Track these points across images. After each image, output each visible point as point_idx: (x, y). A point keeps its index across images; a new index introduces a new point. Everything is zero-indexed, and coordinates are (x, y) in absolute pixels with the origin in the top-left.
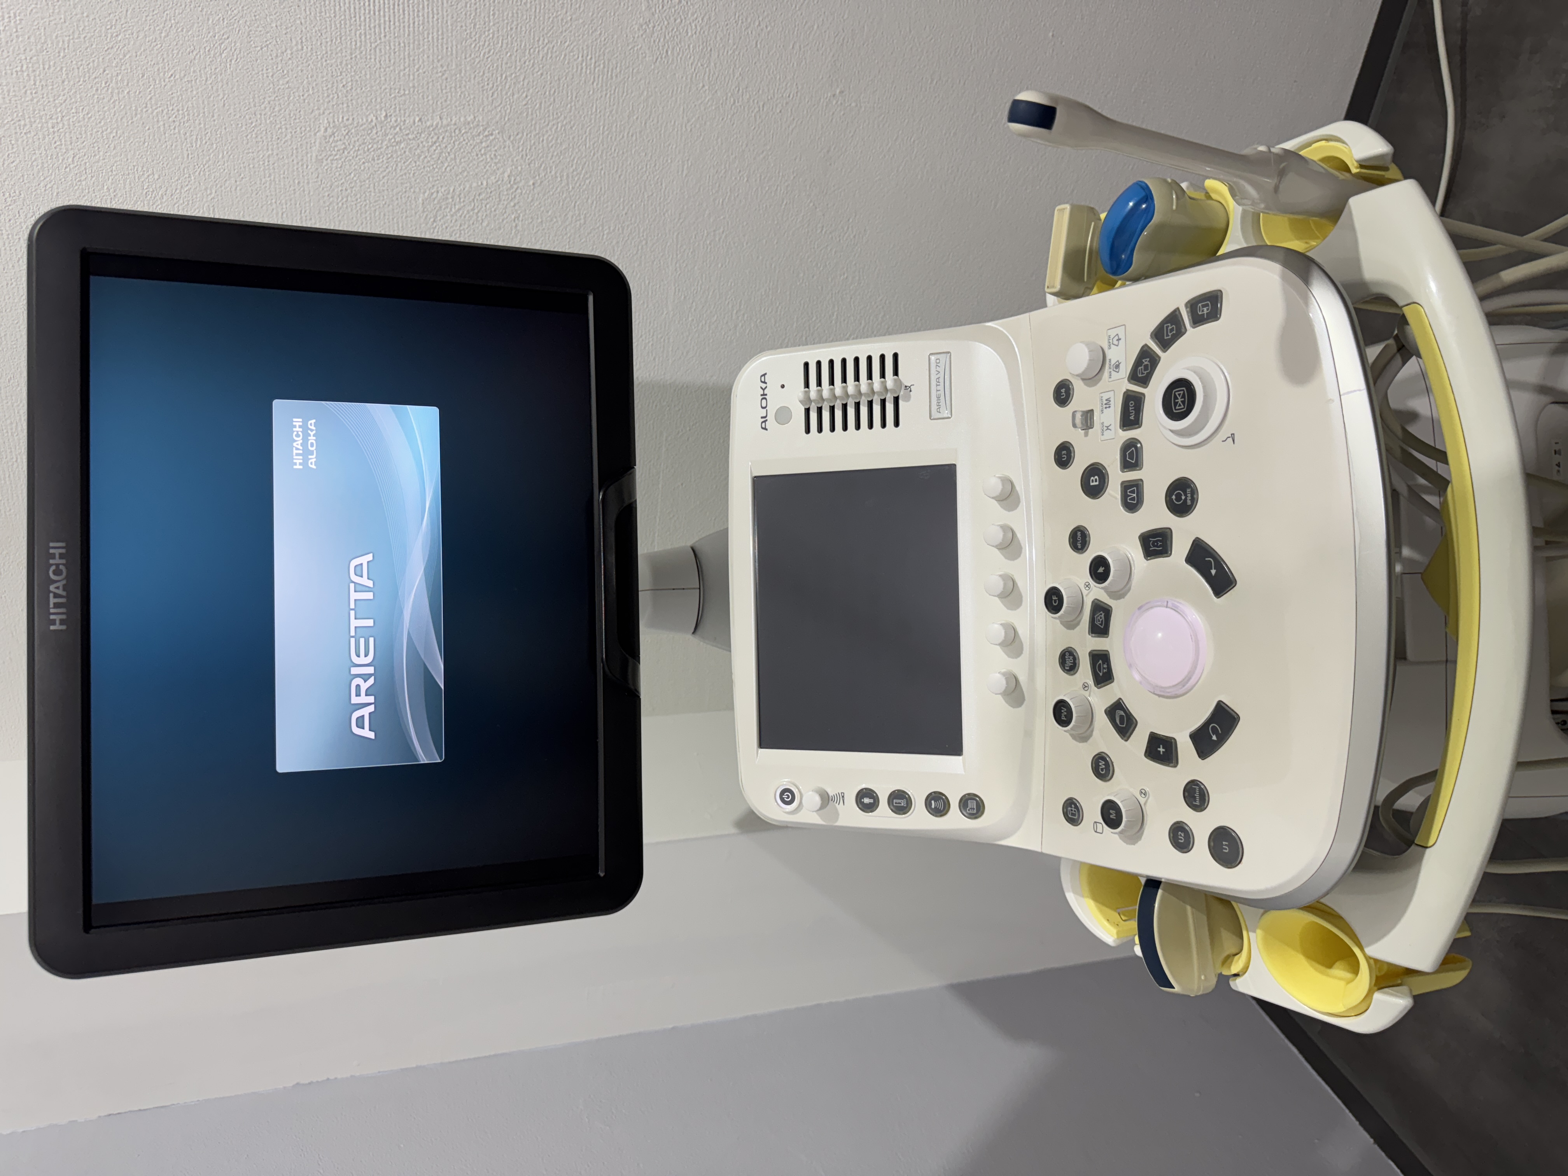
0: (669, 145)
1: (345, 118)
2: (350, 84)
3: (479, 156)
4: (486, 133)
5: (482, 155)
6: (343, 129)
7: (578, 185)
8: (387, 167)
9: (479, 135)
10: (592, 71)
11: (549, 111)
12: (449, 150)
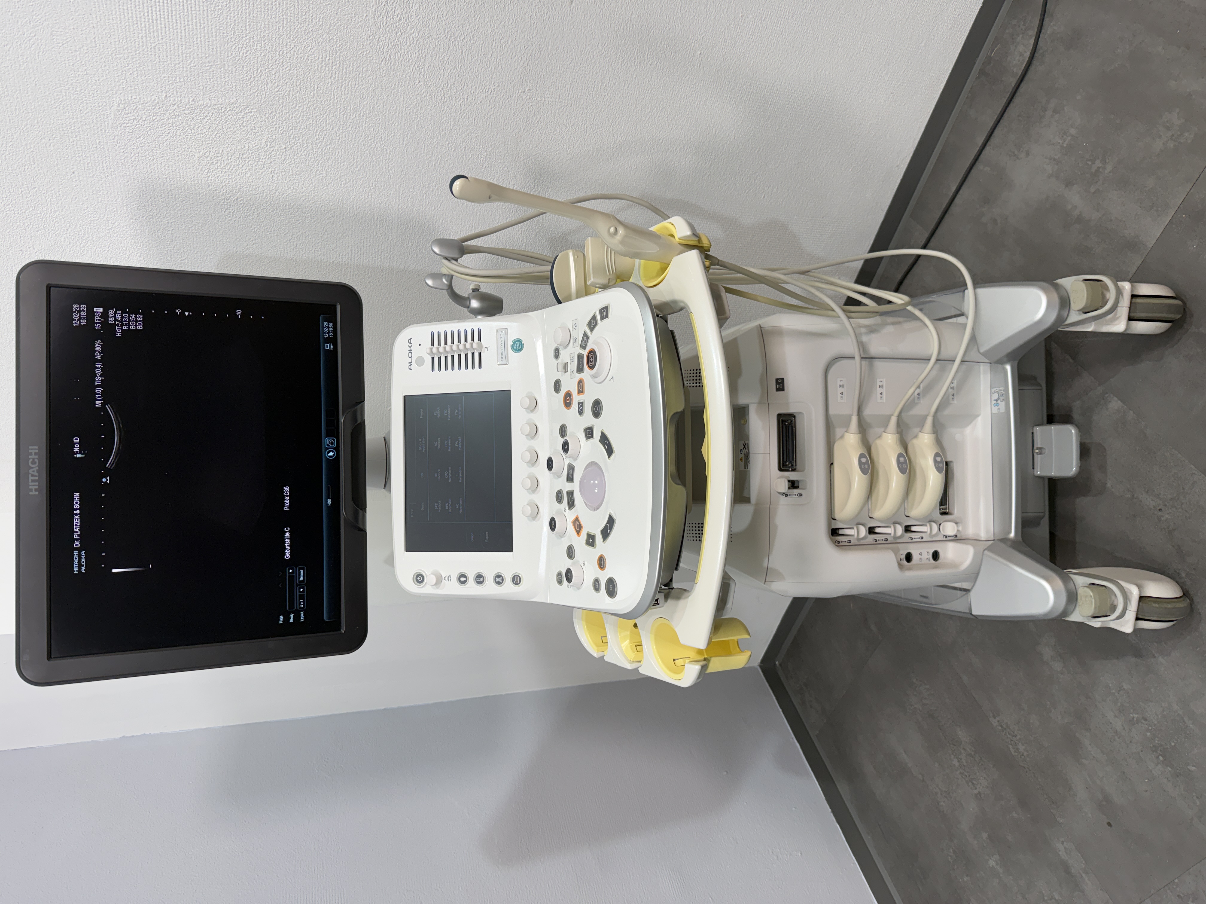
0: (393, 123)
1: (133, 97)
2: (136, 73)
3: (242, 127)
4: (247, 111)
5: (244, 127)
6: (132, 105)
7: (320, 150)
8: (169, 133)
9: (241, 112)
10: (330, 69)
11: (296, 97)
12: (217, 123)
